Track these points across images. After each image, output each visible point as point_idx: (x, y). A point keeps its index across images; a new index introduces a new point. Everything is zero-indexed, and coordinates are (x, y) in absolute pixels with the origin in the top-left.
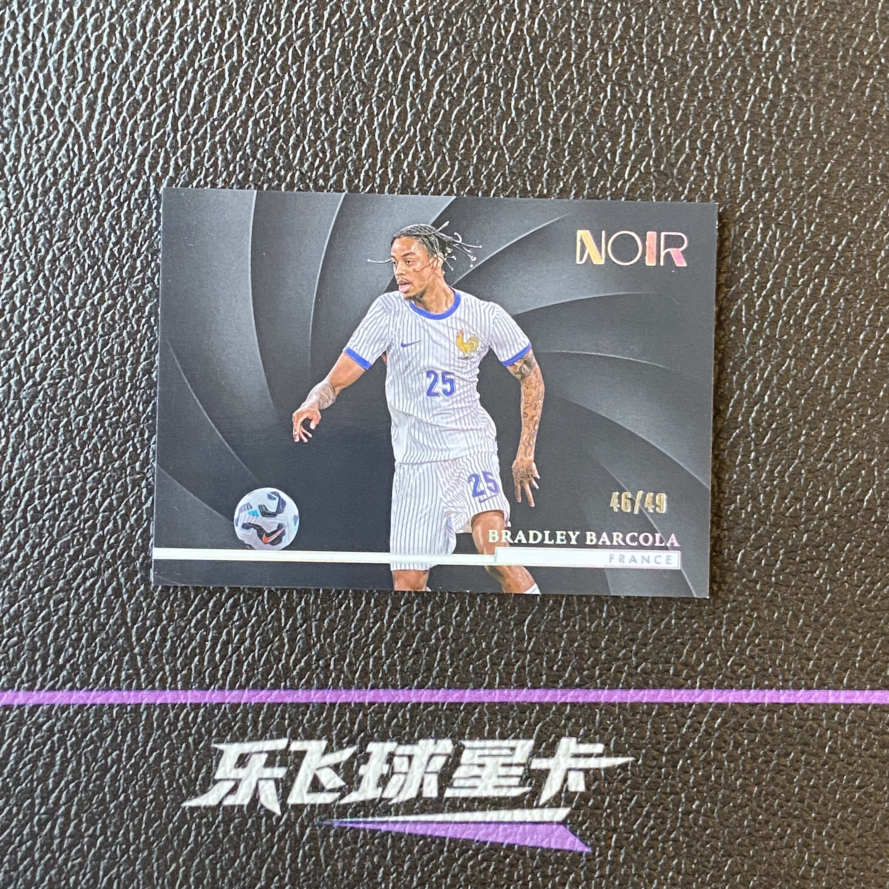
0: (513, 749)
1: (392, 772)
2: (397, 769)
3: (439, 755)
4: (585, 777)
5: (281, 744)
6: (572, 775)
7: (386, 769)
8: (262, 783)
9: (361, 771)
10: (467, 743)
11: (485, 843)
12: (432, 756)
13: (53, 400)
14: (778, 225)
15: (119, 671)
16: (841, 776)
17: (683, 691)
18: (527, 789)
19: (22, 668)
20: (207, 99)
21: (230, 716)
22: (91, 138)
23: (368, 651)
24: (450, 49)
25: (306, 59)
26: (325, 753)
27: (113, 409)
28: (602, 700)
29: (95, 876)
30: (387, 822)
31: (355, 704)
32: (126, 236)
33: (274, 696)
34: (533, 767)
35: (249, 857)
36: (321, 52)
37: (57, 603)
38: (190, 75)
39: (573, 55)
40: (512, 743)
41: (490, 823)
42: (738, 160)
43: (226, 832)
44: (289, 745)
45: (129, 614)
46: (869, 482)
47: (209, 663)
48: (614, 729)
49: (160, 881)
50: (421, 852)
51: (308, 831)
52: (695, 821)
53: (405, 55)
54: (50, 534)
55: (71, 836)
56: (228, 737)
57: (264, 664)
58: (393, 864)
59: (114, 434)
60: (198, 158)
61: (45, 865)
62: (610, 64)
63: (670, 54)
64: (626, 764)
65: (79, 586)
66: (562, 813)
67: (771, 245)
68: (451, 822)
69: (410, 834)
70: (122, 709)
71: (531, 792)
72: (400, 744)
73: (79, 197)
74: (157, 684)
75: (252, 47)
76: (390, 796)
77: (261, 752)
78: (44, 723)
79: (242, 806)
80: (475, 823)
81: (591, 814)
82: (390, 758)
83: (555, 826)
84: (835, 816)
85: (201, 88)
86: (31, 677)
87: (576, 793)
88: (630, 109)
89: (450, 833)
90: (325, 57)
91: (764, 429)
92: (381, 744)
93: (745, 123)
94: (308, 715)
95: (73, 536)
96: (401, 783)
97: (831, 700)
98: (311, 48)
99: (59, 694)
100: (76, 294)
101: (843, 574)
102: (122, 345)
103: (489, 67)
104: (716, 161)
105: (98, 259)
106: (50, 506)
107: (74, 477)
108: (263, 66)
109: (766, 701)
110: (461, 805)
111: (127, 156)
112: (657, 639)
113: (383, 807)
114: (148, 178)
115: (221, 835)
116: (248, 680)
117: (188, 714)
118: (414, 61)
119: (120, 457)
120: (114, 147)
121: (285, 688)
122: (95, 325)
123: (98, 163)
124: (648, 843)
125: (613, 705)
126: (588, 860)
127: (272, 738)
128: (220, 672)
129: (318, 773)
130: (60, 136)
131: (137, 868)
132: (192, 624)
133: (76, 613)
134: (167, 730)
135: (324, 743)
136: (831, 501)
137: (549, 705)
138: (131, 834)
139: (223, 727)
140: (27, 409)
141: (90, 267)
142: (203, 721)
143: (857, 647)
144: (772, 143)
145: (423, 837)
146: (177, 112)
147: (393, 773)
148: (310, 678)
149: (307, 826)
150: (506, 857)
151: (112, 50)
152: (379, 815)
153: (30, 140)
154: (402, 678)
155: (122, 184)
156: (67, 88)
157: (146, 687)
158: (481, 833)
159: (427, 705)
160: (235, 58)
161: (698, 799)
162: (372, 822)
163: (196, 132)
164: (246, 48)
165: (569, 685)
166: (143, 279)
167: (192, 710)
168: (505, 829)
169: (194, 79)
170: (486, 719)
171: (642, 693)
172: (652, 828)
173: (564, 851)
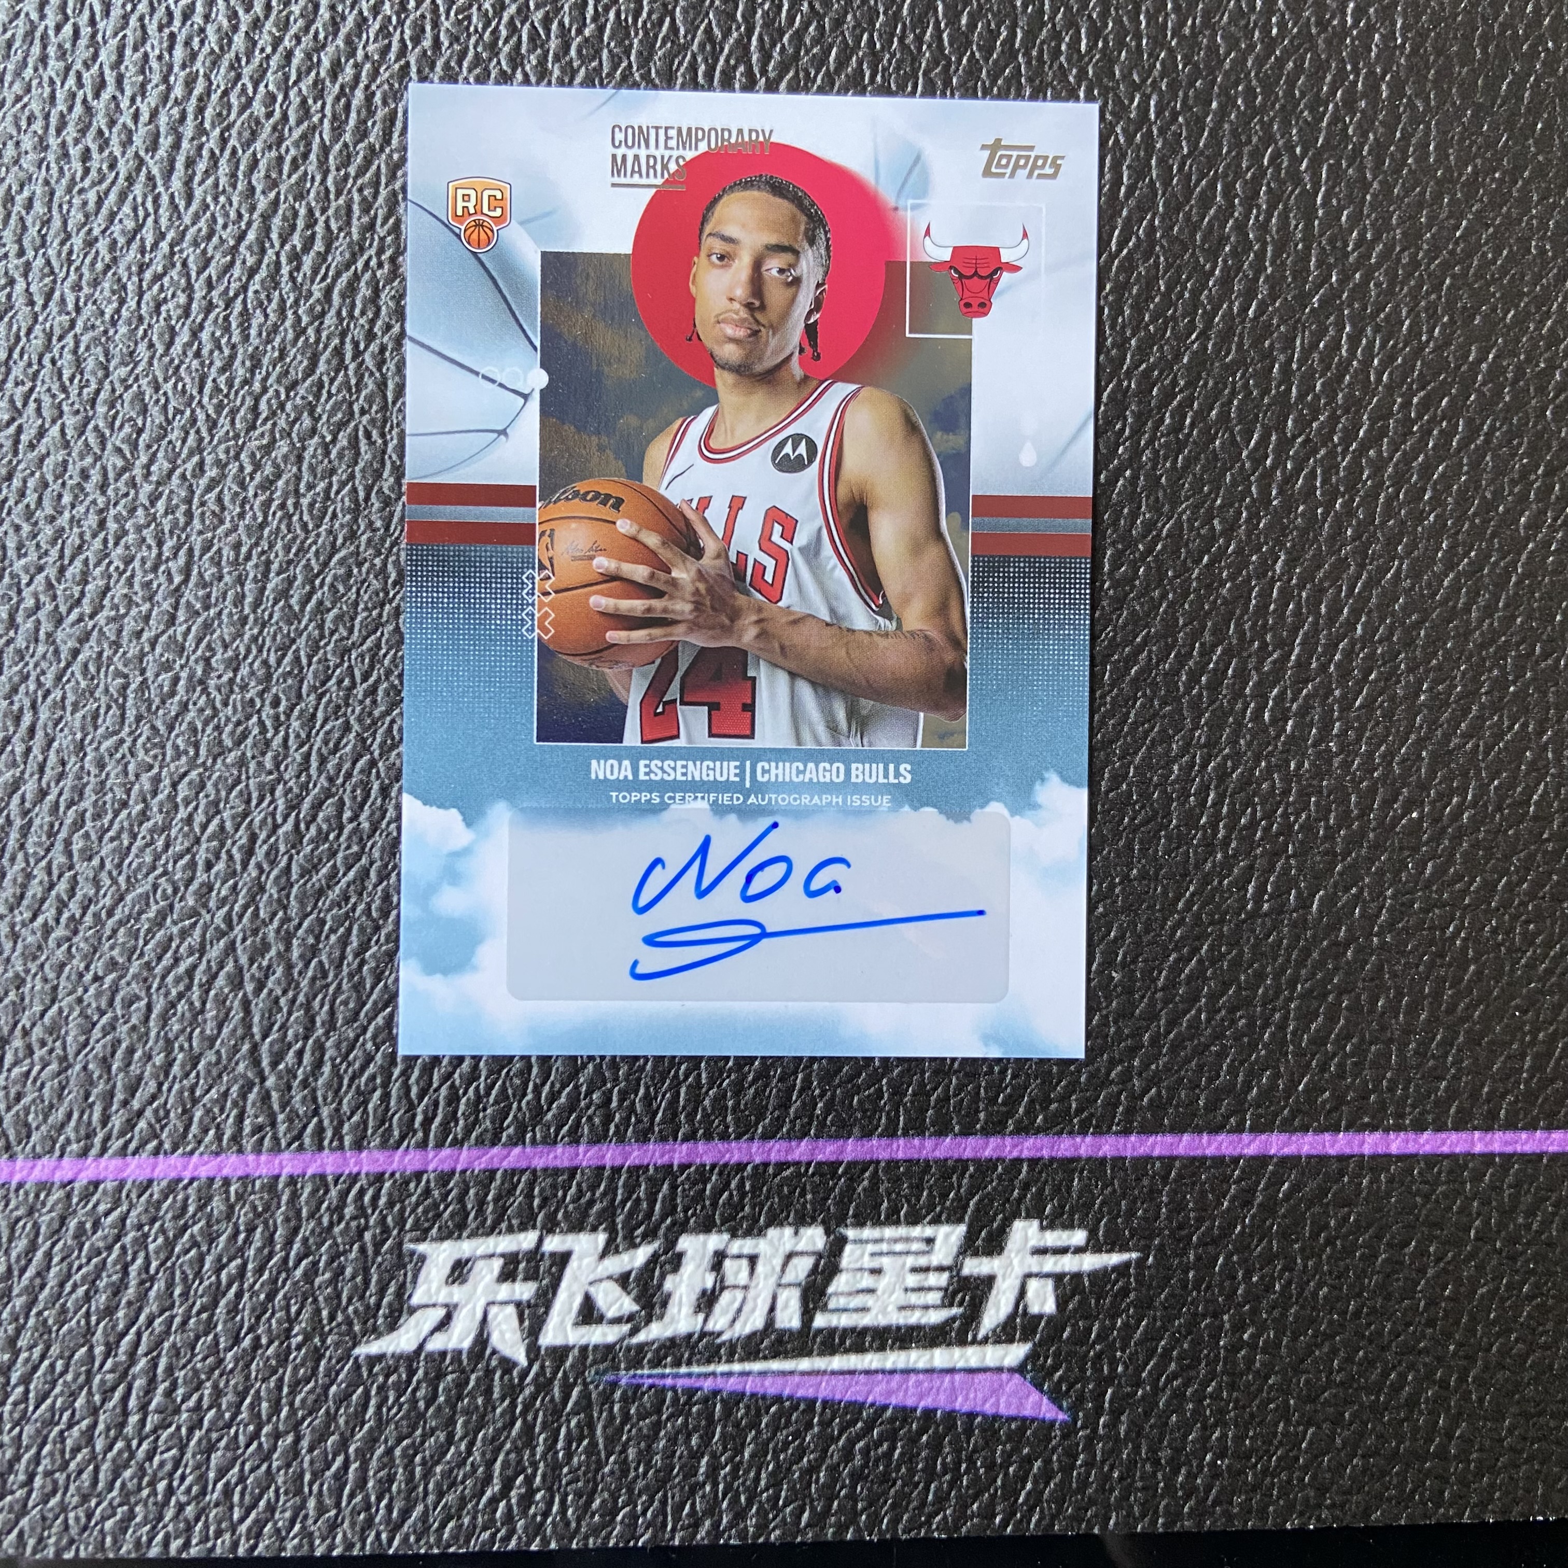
0: (930, 1241)
1: (721, 1287)
2: (729, 1281)
3: (802, 1253)
4: (1056, 1288)
5: (526, 1240)
6: (1033, 1285)
7: (709, 1281)
8: (493, 1310)
9: (668, 1285)
10: (851, 1233)
11: (885, 1407)
12: (790, 1256)
13: (116, 645)
14: (1377, 329)
15: (240, 1119)
16: (1498, 1278)
17: (1221, 1137)
18: (955, 1311)
19: (69, 1115)
20: (380, 114)
21: (436, 1193)
22: (176, 184)
23: (676, 1075)
24: (806, 25)
25: (553, 44)
26: (603, 1255)
27: (224, 661)
28: (1083, 1152)
29: (202, 1479)
30: (714, 1374)
31: (656, 1168)
32: (240, 357)
33: (515, 1157)
34: (966, 1271)
35: (472, 1444)
36: (580, 32)
37: (129, 1003)
38: (349, 71)
39: (1019, 35)
40: (929, 1231)
41: (892, 1372)
42: (1309, 214)
43: (431, 1399)
44: (540, 1241)
45: (256, 1019)
46: (1538, 769)
47: (399, 1099)
48: (1103, 1203)
49: (315, 1488)
50: (775, 1427)
51: (575, 1393)
52: (1250, 1361)
53: (726, 34)
54: (114, 881)
55: (158, 1411)
56: (434, 1231)
57: (496, 1102)
58: (725, 1449)
59: (225, 704)
60: (365, 219)
61: (114, 1460)
62: (1083, 48)
63: (1187, 31)
64: (1127, 1264)
65: (168, 971)
66: (1016, 1353)
67: (1366, 363)
68: (825, 1372)
69: (753, 1395)
70: (245, 1186)
71: (963, 1316)
72: (734, 1235)
73: (156, 288)
74: (307, 1140)
75: (459, 22)
76: (718, 1328)
77: (492, 1256)
78: (107, 1214)
79: (460, 1352)
80: (867, 1372)
81: (1069, 1354)
82: (718, 1260)
83: (1004, 1376)
84: (1488, 1350)
85: (369, 97)
86: (83, 1132)
87: (1040, 1317)
88: (1118, 130)
89: (825, 1390)
90: (586, 40)
91: (1357, 683)
92: (702, 1237)
93: (1319, 153)
94: (573, 1189)
95: (155, 887)
96: (736, 1305)
97: (1478, 1148)
98: (561, 24)
99: (133, 1162)
100: (152, 460)
101: (1494, 931)
102: (237, 546)
103: (875, 57)
104: (1269, 216)
105: (192, 397)
106: (111, 834)
107: (157, 780)
108: (477, 55)
109: (1367, 1150)
110: (842, 1342)
111: (240, 216)
112: (1176, 1047)
113: (706, 1347)
114: (278, 254)
115: (422, 1404)
116: (468, 1131)
117: (362, 1192)
118: (743, 46)
119: (238, 743)
120: (216, 199)
121: (534, 1141)
122: (189, 514)
123: (187, 228)
124: (1168, 1403)
125: (1103, 1160)
126: (1064, 1437)
127: (510, 1230)
128: (419, 1118)
129: (592, 1290)
130: (121, 180)
131: (275, 1464)
132: (369, 1035)
133: (164, 1019)
134: (325, 1221)
135: (601, 1238)
136: (1474, 804)
137: (991, 1164)
138: (265, 1405)
139: (425, 1212)
140: (69, 665)
141: (178, 411)
142: (391, 1204)
143: (1523, 1056)
144: (1366, 186)
145: (778, 1399)
146: (326, 137)
147: (723, 1289)
148: (577, 1124)
149: (575, 1384)
150: (921, 1433)
151: (210, 30)
152: (699, 1363)
153: (69, 190)
154: (737, 1121)
155: (232, 263)
156: (133, 100)
157: (289, 1145)
158: (877, 1389)
159: (782, 1166)
160: (427, 43)
161: (1253, 1322)
162: (689, 1375)
163: (361, 172)
164: (447, 24)
165: (1024, 1129)
166: (272, 432)
167: (371, 1185)
168: (919, 1384)
169: (357, 79)
170: (882, 1189)
171: (1152, 1139)
172: (1174, 1376)
173: (1024, 1419)
